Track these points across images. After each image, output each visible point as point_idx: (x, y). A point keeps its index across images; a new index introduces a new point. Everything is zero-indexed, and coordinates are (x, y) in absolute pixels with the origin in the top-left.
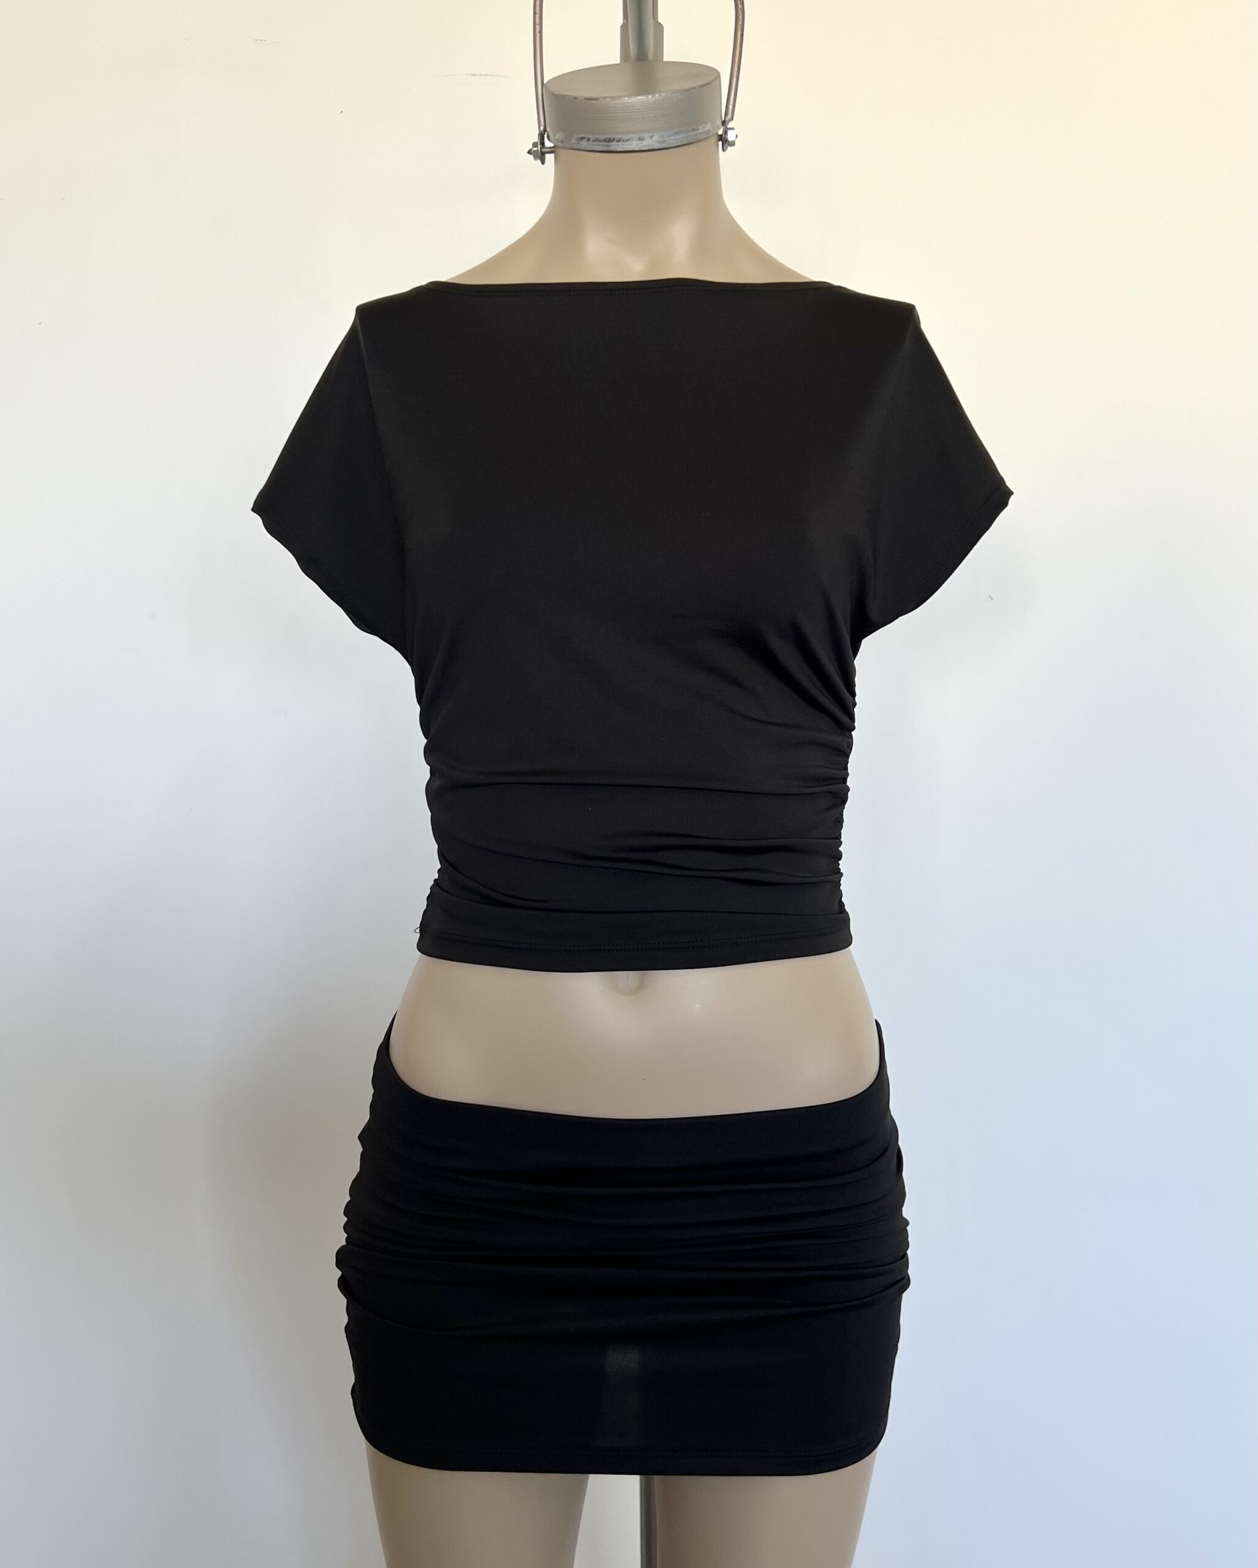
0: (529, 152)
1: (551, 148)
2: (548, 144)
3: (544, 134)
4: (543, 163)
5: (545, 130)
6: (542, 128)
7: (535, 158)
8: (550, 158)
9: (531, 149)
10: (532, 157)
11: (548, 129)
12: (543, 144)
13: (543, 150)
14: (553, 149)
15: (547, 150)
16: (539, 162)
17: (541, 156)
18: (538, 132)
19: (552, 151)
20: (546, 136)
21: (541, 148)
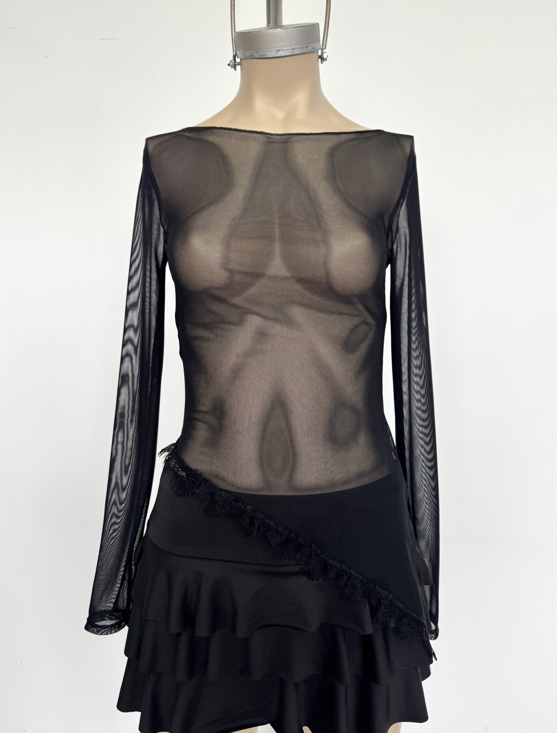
0: (229, 65)
1: (239, 63)
2: (238, 60)
3: (236, 56)
4: (235, 70)
5: (236, 54)
6: (235, 53)
7: (231, 68)
8: (238, 67)
9: (229, 63)
10: (230, 67)
11: (238, 54)
12: (235, 60)
13: (235, 64)
14: (240, 63)
15: (237, 64)
16: (233, 69)
17: (235, 67)
18: (233, 55)
19: (239, 64)
20: (236, 57)
21: (234, 63)
